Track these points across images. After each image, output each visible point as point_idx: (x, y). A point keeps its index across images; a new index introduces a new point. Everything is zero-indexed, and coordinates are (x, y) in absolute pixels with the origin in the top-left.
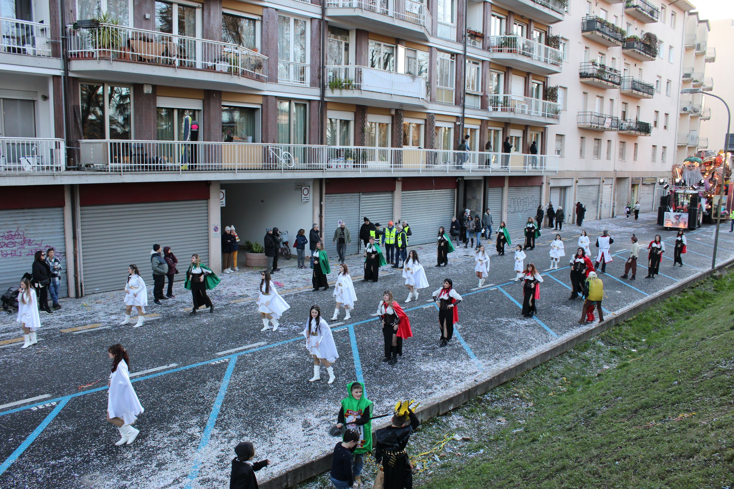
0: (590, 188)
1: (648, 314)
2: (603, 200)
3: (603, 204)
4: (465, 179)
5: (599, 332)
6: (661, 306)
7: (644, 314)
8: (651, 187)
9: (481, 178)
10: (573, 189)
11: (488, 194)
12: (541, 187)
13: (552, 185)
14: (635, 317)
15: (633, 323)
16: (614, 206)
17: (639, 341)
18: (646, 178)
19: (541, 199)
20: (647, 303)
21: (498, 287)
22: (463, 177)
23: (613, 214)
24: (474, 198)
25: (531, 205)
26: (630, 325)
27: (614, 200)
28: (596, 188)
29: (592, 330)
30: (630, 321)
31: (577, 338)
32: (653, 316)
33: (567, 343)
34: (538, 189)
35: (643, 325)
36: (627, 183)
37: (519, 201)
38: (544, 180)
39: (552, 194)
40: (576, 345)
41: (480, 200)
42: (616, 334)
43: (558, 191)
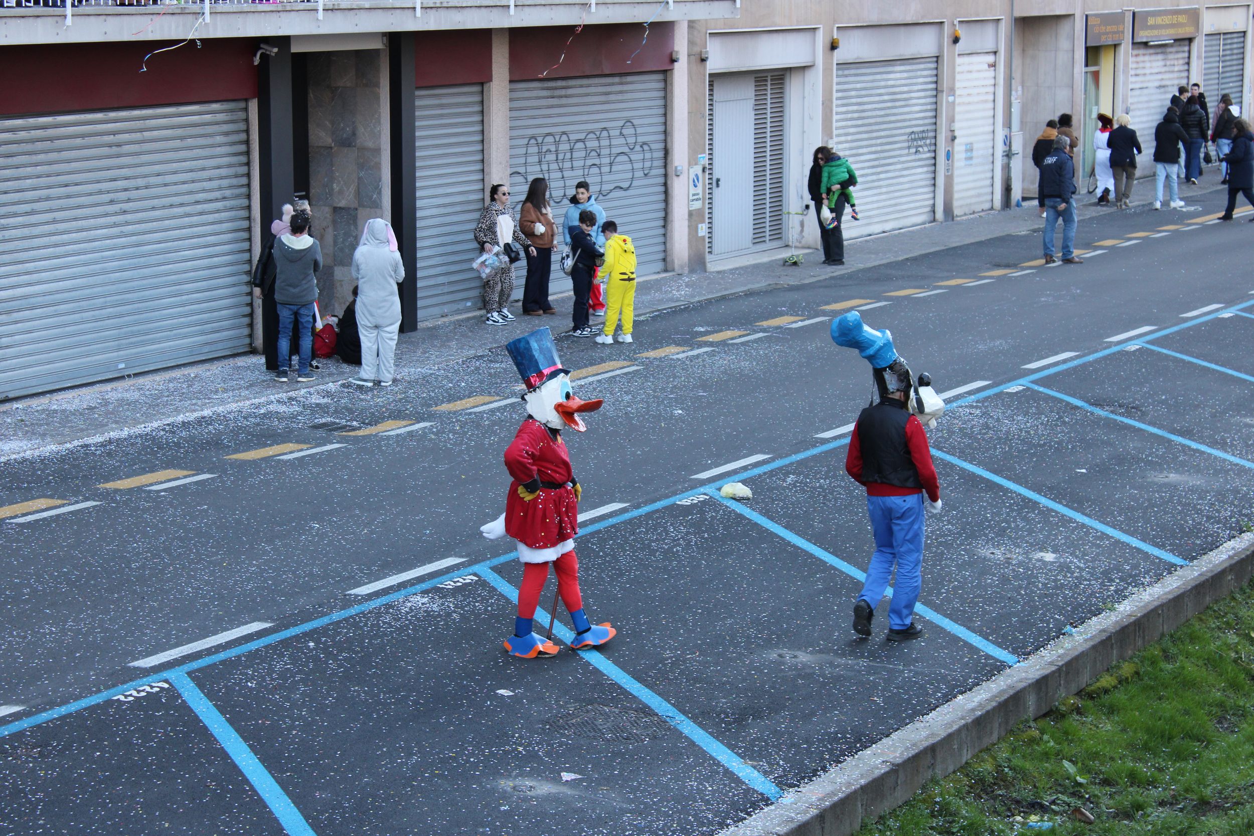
0: (898, 74)
1: (1188, 656)
2: (957, 126)
3: (959, 148)
4: (295, 49)
5: (966, 756)
6: (1243, 612)
7: (1167, 657)
8: (1176, 59)
9: (378, 45)
10: (816, 79)
11: (413, 119)
12: (666, 74)
13: (716, 64)
14: (1127, 669)
15: (1120, 697)
16: (1009, 155)
17: (1152, 783)
18: (1149, 14)
19: (666, 133)
20: (1176, 602)
21: (484, 570)
22: (283, 42)
23: (1007, 190)
24: (347, 142)
25: (622, 166)
26: (1112, 710)
27: (1008, 124)
28: (924, 73)
29: (932, 750)
30: (1106, 691)
31: (863, 788)
32: (1213, 662)
33: (821, 817)
34: (653, 83)
35: (1168, 708)
36: (1064, 44)
37: (564, 147)
38: (681, 45)
39: (717, 108)
40: (864, 826)
41: (377, 151)
42: (1046, 756)
43: (748, 91)
